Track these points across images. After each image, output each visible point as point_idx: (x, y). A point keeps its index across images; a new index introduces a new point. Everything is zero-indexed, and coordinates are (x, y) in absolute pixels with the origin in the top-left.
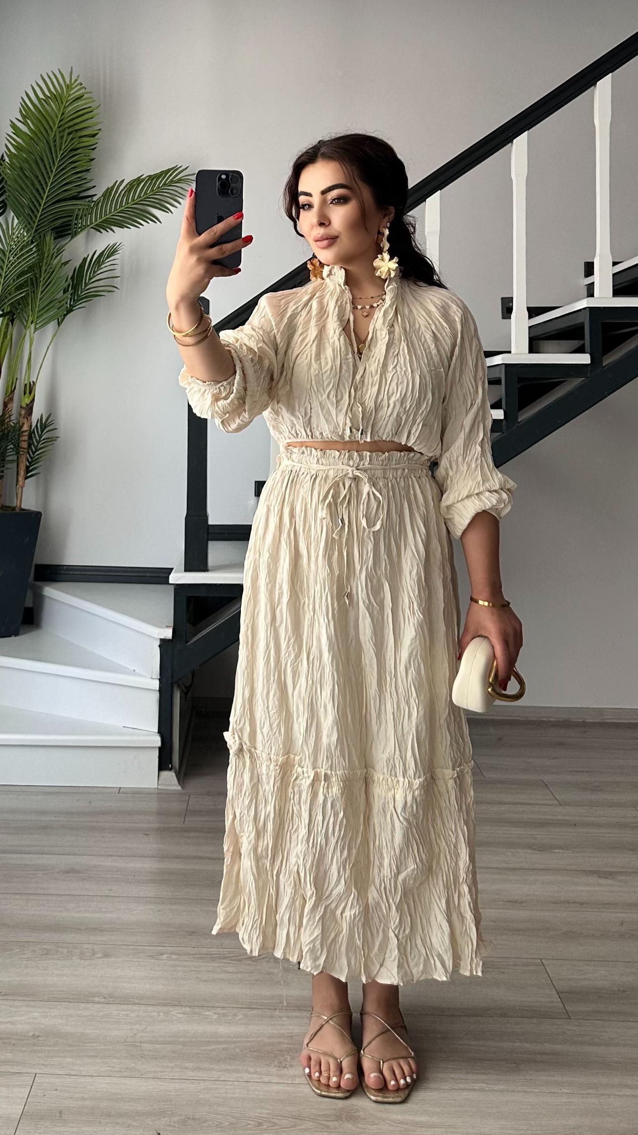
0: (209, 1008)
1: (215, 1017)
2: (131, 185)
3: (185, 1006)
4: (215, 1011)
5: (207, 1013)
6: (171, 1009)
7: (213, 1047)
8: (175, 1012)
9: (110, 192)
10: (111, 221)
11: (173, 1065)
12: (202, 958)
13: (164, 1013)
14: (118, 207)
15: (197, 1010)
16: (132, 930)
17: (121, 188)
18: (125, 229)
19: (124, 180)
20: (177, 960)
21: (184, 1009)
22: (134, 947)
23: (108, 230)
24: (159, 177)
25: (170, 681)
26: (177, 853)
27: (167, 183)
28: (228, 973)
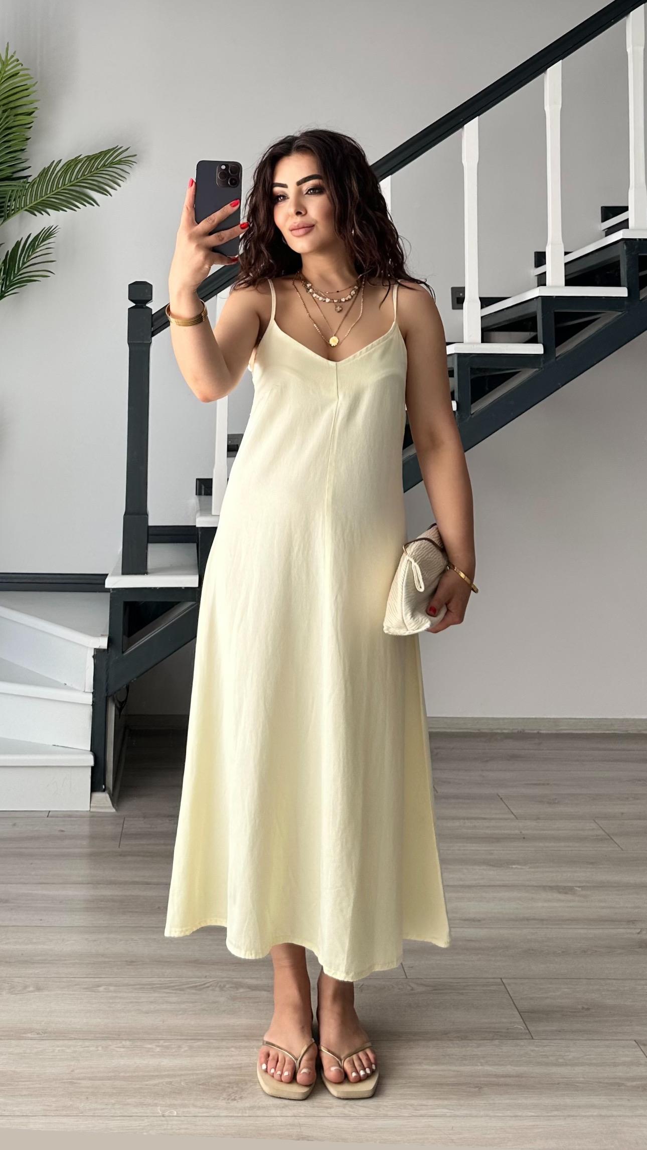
0: (151, 1041)
1: (158, 1050)
2: (68, 165)
3: (125, 1040)
4: (157, 1044)
5: (149, 1046)
6: (110, 1042)
7: (157, 1081)
8: (114, 1045)
9: (46, 173)
10: (47, 204)
11: (114, 1101)
12: (141, 988)
14: (54, 189)
15: (139, 1043)
16: (65, 962)
17: (58, 169)
18: (61, 211)
19: (61, 160)
20: (115, 991)
21: (124, 1042)
22: (68, 979)
23: (43, 212)
24: (98, 157)
25: (104, 694)
26: (113, 879)
27: (106, 164)
28: (171, 1003)
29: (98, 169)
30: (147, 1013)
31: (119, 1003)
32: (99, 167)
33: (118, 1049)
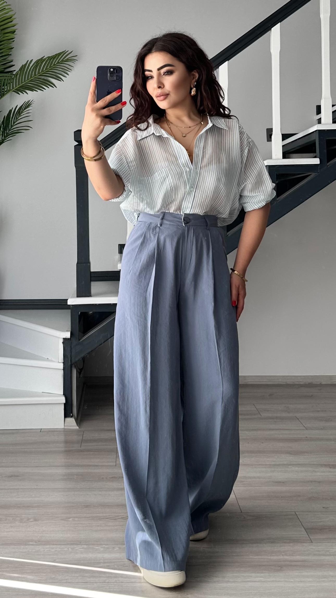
0: (98, 545)
2: (37, 62)
4: (101, 547)
5: (97, 548)
8: (78, 547)
9: (24, 69)
10: (25, 87)
13: (71, 548)
14: (29, 78)
15: (91, 546)
16: (51, 506)
17: (31, 65)
19: (32, 60)
20: (78, 521)
21: (83, 546)
22: (52, 515)
23: (24, 92)
24: (54, 58)
25: (69, 364)
28: (109, 526)
30: (96, 531)
31: (80, 526)
32: (55, 64)
33: (80, 550)
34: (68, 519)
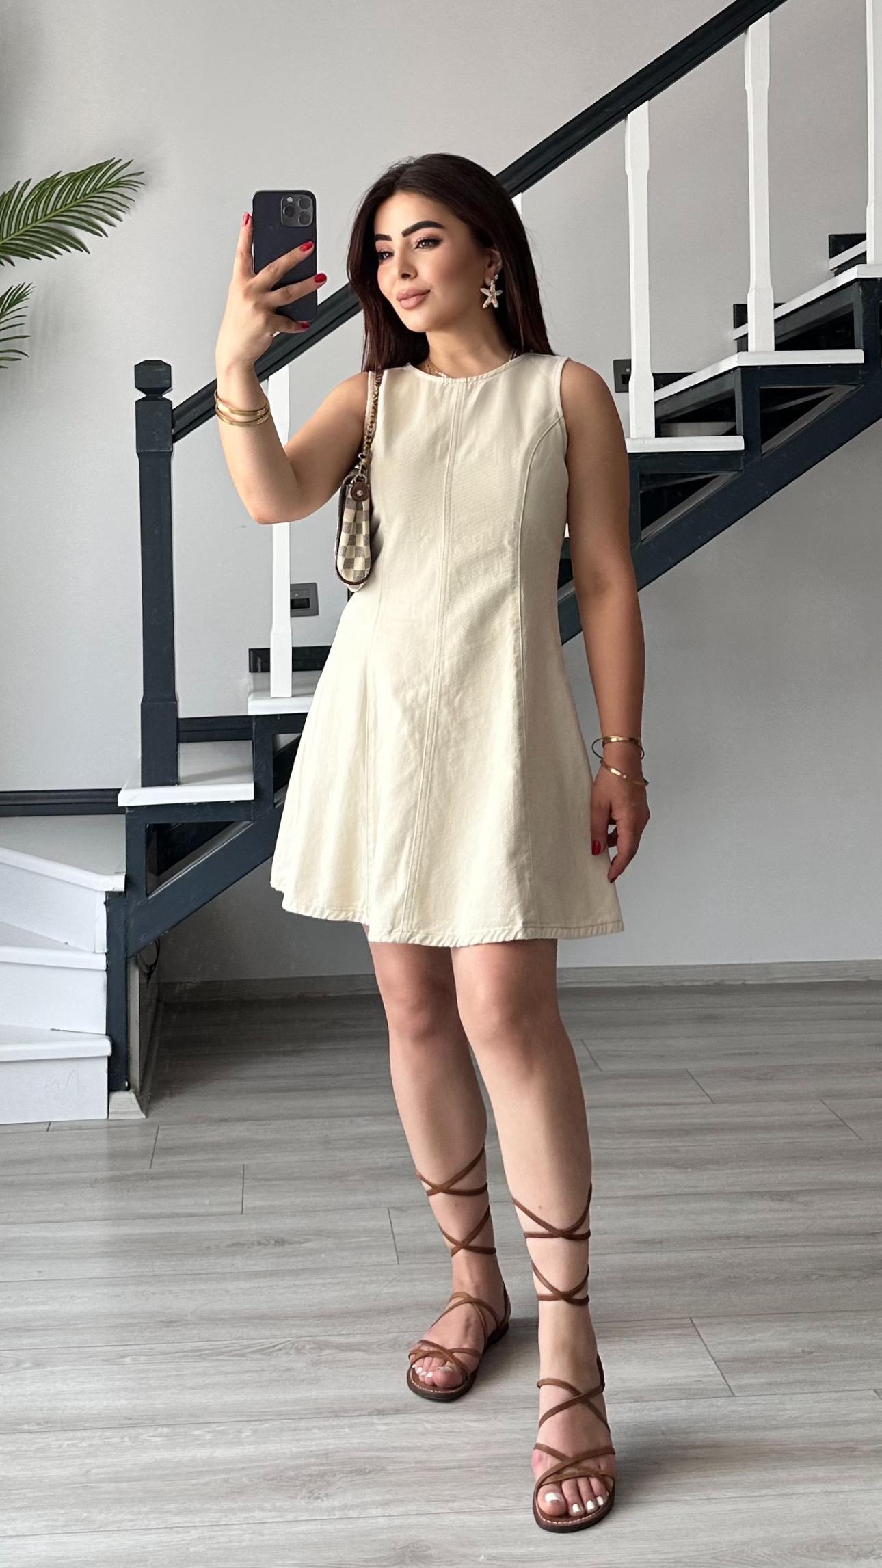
0: (199, 1426)
1: (209, 1436)
2: (40, 188)
3: (162, 1426)
4: (207, 1429)
5: (197, 1432)
6: (140, 1431)
7: (207, 1479)
8: (146, 1434)
10: (10, 249)
11: (145, 1509)
12: (186, 1356)
13: (130, 1438)
14: (21, 225)
15: (181, 1429)
16: (77, 1326)
17: (26, 194)
19: (29, 181)
20: (147, 1363)
21: (160, 1429)
22: (82, 1349)
23: (5, 262)
24: (85, 177)
25: (122, 956)
26: (141, 1211)
27: (98, 187)
28: (227, 1374)
29: (86, 194)
30: (192, 1388)
31: (153, 1377)
32: (87, 192)
33: (153, 1439)
34: (121, 1360)
